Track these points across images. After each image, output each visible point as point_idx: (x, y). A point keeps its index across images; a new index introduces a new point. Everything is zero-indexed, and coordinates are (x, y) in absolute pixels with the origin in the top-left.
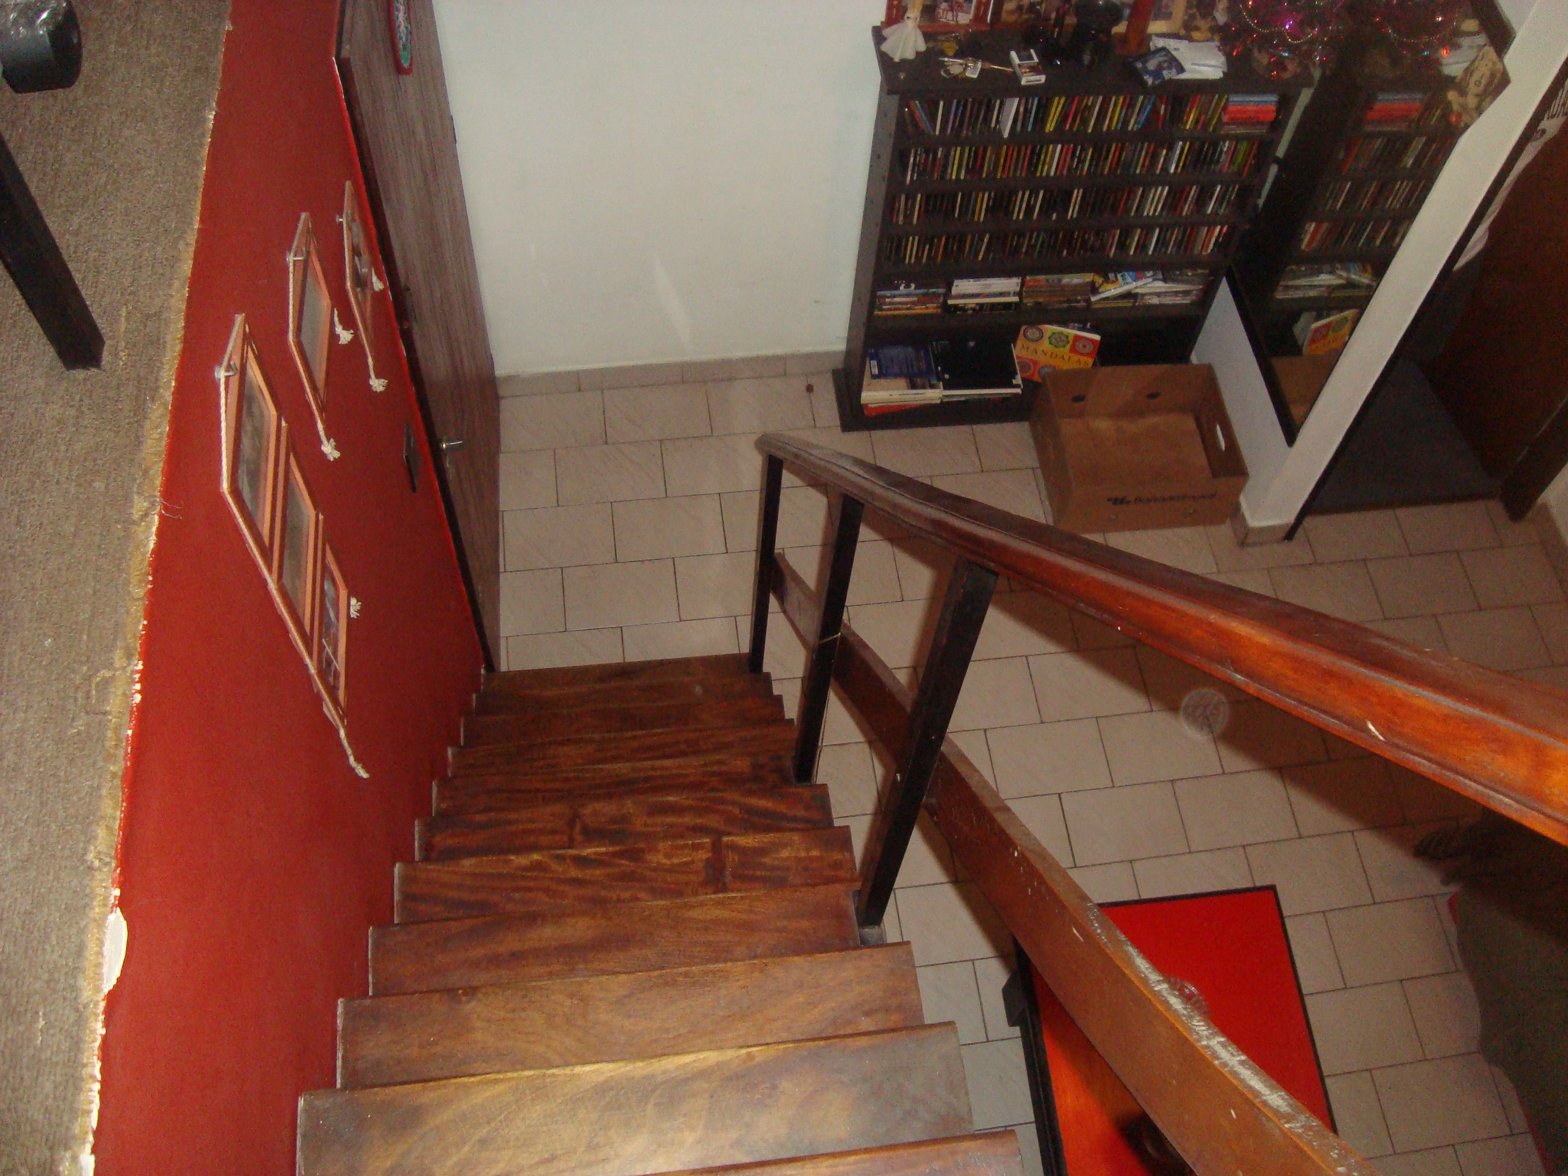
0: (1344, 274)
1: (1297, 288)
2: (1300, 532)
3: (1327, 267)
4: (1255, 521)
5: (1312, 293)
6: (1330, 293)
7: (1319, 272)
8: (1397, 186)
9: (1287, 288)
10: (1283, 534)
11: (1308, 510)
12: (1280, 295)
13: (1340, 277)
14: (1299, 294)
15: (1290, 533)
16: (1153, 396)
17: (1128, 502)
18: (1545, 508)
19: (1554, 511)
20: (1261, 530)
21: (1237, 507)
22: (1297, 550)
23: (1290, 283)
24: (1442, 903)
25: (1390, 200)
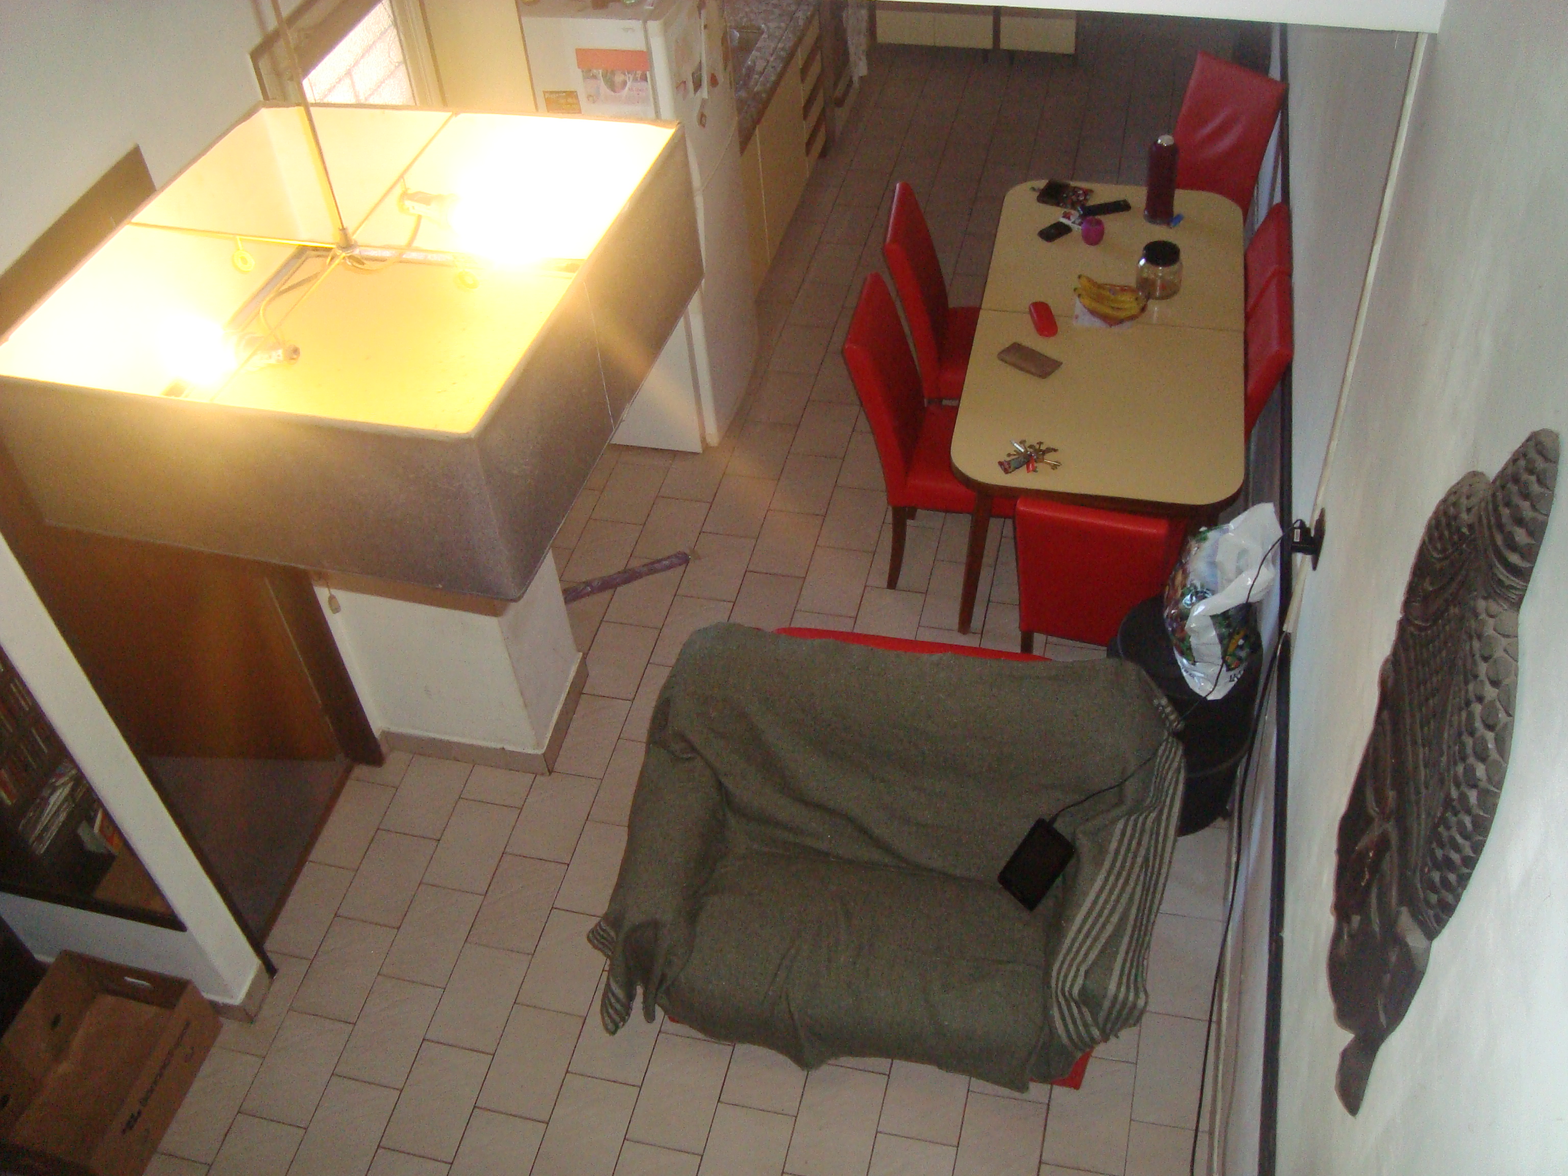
0: (66, 779)
1: (46, 828)
2: (274, 959)
3: (45, 793)
4: (238, 996)
5: (62, 817)
6: (74, 801)
7: (46, 801)
8: (14, 690)
9: (40, 838)
10: (266, 975)
11: (257, 942)
12: (42, 849)
13: (64, 784)
14: (54, 830)
15: (270, 969)
16: (55, 1022)
17: (139, 1113)
18: (387, 734)
19: (394, 729)
20: (249, 995)
21: (214, 1005)
22: (289, 971)
23: (37, 832)
24: (670, 1026)
25: (23, 703)
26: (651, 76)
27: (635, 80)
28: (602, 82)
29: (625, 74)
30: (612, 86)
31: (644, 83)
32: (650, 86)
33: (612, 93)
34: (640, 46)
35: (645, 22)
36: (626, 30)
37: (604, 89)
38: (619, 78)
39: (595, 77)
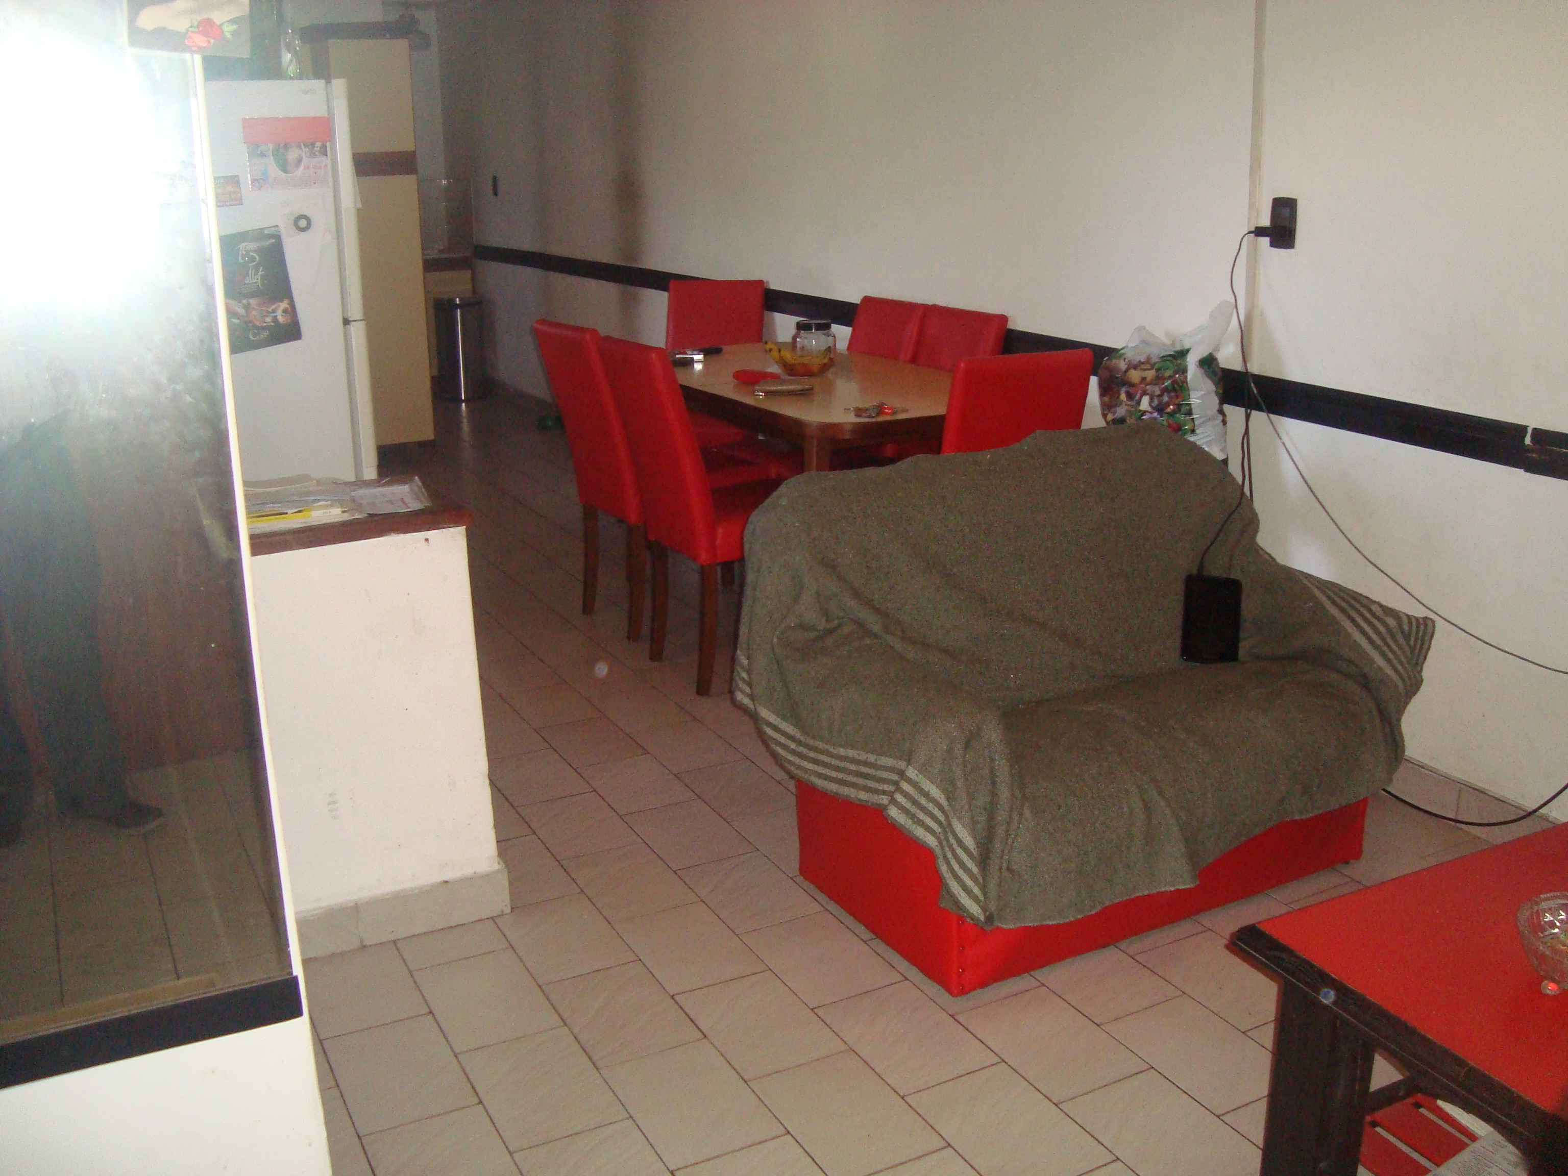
26: (331, 148)
27: (313, 155)
28: (271, 161)
29: (300, 148)
30: (284, 166)
31: (324, 158)
32: (329, 161)
33: (283, 174)
34: (322, 112)
35: (328, 82)
36: (306, 92)
37: (274, 171)
38: (292, 155)
39: (263, 155)
